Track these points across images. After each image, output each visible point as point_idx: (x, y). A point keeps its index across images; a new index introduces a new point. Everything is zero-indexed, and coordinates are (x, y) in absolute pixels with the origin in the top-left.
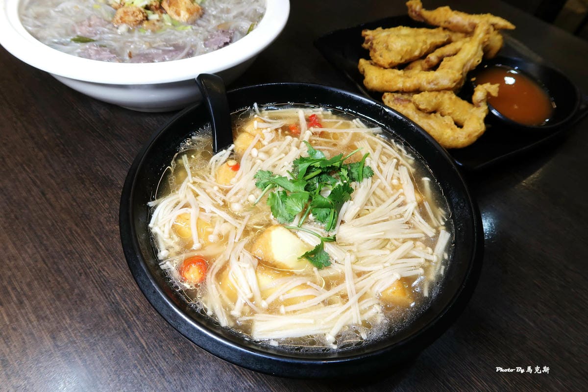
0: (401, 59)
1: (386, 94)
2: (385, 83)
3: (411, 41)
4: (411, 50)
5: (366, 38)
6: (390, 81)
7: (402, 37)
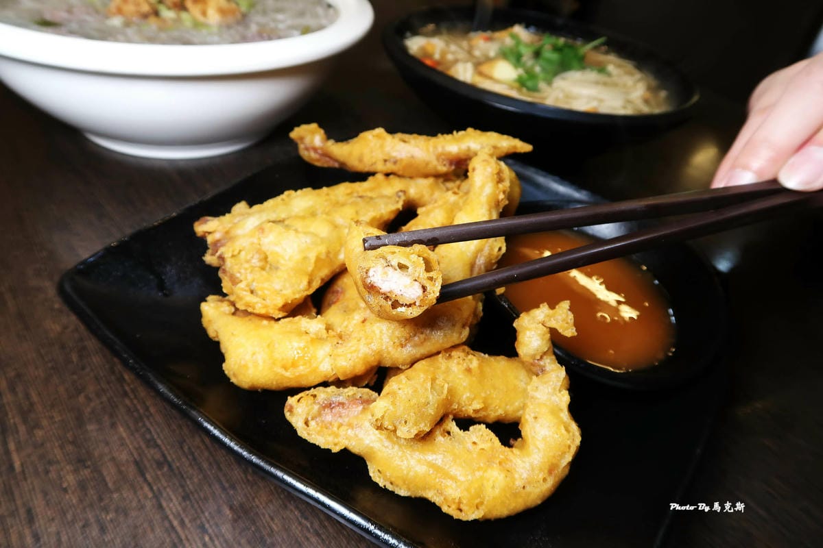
0: (310, 283)
1: (291, 401)
2: (283, 372)
3: (321, 229)
4: (328, 253)
5: (210, 239)
6: (294, 365)
7: (299, 225)
